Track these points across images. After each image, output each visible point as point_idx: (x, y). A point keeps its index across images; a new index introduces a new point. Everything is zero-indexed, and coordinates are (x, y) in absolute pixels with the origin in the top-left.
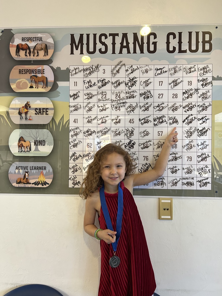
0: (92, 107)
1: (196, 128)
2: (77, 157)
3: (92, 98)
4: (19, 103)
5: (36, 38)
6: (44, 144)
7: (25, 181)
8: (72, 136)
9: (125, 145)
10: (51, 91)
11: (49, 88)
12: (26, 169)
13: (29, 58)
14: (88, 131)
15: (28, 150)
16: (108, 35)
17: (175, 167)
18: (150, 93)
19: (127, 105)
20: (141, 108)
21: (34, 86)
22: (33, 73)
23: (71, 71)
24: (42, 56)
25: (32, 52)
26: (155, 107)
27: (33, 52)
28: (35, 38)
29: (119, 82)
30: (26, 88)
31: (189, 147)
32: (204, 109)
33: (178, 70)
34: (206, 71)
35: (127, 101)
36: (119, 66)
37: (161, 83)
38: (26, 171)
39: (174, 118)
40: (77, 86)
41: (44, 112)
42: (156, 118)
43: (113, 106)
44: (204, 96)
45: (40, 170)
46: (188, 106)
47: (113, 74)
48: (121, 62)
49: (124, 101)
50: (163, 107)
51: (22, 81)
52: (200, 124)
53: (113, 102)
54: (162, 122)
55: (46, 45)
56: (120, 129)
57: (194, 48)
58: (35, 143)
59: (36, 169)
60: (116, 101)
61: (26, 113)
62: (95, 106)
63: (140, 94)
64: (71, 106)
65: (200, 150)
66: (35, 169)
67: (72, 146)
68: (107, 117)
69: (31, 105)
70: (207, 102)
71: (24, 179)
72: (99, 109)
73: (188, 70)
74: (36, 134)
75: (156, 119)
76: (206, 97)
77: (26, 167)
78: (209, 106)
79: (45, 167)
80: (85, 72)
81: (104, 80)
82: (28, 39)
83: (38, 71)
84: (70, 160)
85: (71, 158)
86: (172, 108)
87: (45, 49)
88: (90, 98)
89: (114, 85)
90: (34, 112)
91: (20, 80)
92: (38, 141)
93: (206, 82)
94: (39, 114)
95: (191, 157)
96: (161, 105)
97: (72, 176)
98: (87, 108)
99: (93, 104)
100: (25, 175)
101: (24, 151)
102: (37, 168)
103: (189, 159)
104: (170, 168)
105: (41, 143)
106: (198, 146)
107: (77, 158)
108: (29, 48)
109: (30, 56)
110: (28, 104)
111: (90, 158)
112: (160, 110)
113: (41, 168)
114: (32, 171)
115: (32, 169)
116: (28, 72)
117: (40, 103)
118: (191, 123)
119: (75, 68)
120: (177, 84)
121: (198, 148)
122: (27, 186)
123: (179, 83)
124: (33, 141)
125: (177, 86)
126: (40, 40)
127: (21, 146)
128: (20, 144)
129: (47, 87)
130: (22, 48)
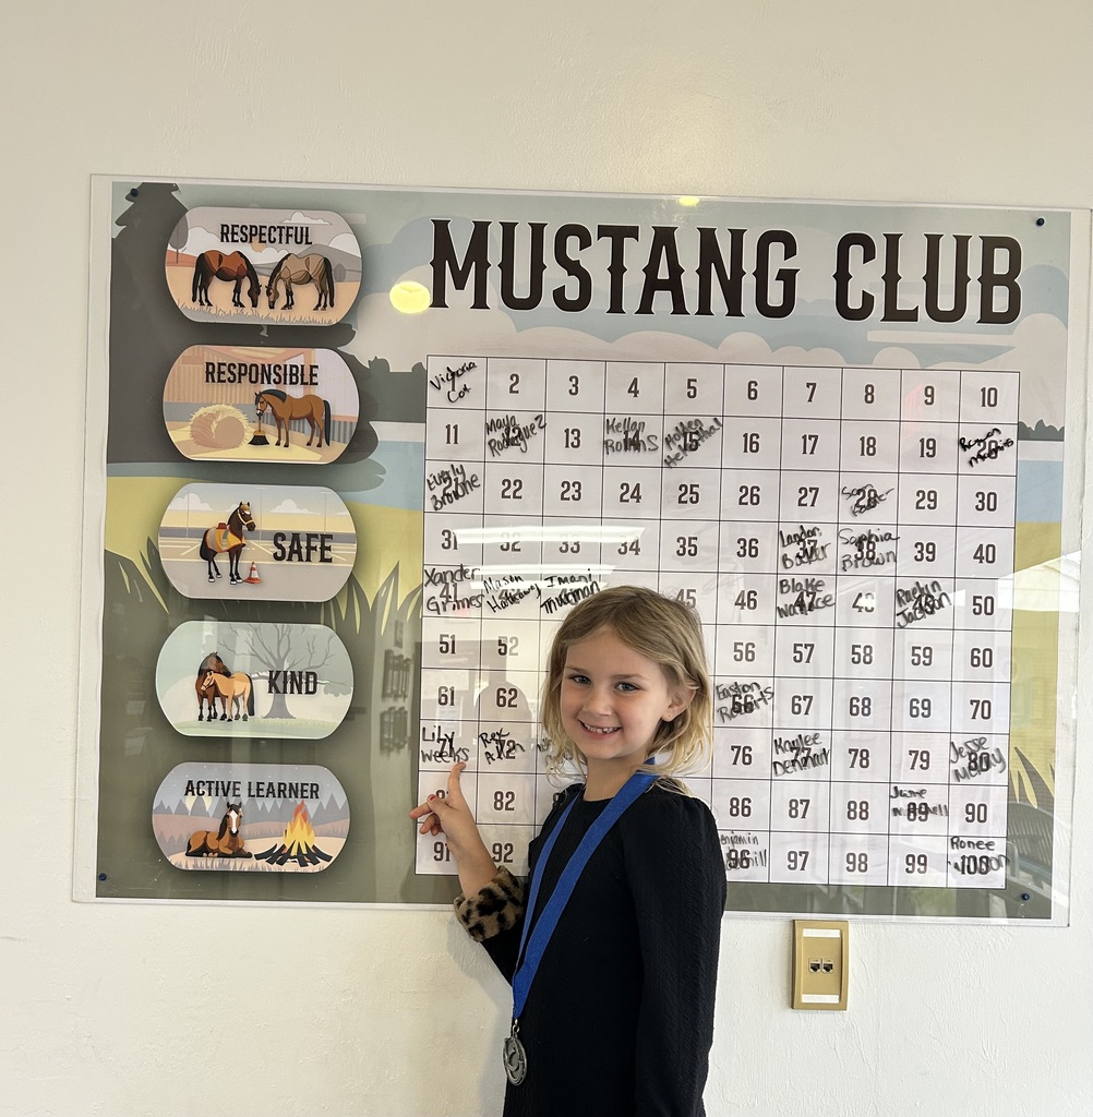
1: (947, 632)
2: (454, 745)
4: (206, 507)
5: (284, 232)
6: (311, 689)
10: (343, 459)
11: (337, 448)
13: (251, 315)
14: (499, 638)
15: (241, 715)
16: (594, 234)
21: (272, 439)
22: (269, 383)
24: (305, 309)
25: (263, 290)
27: (269, 288)
28: (281, 228)
29: (637, 433)
30: (236, 446)
31: (921, 711)
36: (639, 366)
37: (810, 443)
38: (232, 800)
40: (456, 442)
41: (313, 552)
43: (607, 534)
44: (986, 502)
45: (293, 799)
51: (218, 412)
52: (967, 617)
55: (326, 261)
57: (946, 302)
58: (272, 683)
59: (273, 793)
60: (622, 513)
61: (235, 553)
63: (725, 487)
66: (268, 792)
68: (583, 578)
69: (256, 519)
71: (220, 837)
72: (547, 545)
73: (923, 395)
74: (279, 642)
77: (232, 784)
79: (315, 787)
82: (248, 232)
83: (291, 375)
84: (423, 757)
85: (426, 751)
87: (321, 280)
88: (514, 498)
89: (614, 445)
90: (269, 548)
91: (210, 409)
92: (285, 672)
94: (290, 559)
95: (927, 753)
99: (526, 521)
101: (224, 717)
102: (280, 791)
103: (919, 762)
105: (300, 682)
107: (451, 749)
108: (251, 272)
109: (255, 305)
110: (244, 516)
112: (803, 557)
113: (295, 790)
114: (259, 802)
115: (258, 796)
116: (245, 374)
117: (299, 511)
118: (929, 613)
119: (452, 368)
120: (874, 448)
121: (955, 718)
122: (235, 866)
123: (886, 447)
124: (264, 674)
125: (875, 459)
126: (299, 240)
127: (211, 696)
128: (206, 683)
129: (328, 444)
130: (220, 269)
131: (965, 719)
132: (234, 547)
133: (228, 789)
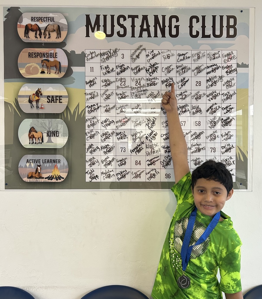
0: (110, 95)
1: (220, 117)
3: (110, 85)
4: (30, 90)
6: (58, 135)
7: (37, 175)
8: (89, 126)
9: (146, 136)
10: (65, 76)
11: (63, 74)
12: (38, 162)
13: (39, 40)
14: (106, 121)
15: (40, 142)
16: (127, 17)
17: (199, 159)
18: (173, 80)
19: (148, 93)
21: (46, 72)
22: (45, 57)
23: (86, 56)
24: (53, 38)
25: (43, 34)
26: (178, 96)
27: (44, 33)
28: (47, 17)
29: (139, 68)
30: (37, 74)
31: (213, 137)
32: (228, 98)
33: (202, 56)
34: (230, 57)
35: (147, 88)
36: (139, 51)
37: (184, 70)
38: (38, 164)
39: (198, 107)
40: (93, 71)
41: (57, 100)
42: (179, 107)
44: (229, 84)
45: (54, 164)
46: (212, 95)
47: (133, 60)
48: (141, 46)
49: (145, 89)
50: (186, 95)
51: (32, 65)
52: (225, 113)
53: (133, 89)
54: (185, 111)
55: (59, 26)
56: (141, 119)
57: (218, 33)
58: (48, 134)
59: (49, 162)
60: (136, 88)
61: (37, 101)
62: (113, 94)
63: (162, 82)
64: (88, 94)
65: (224, 141)
66: (48, 162)
67: (88, 137)
68: (126, 105)
70: (232, 90)
71: (36, 174)
72: (117, 97)
73: (212, 57)
77: (38, 160)
78: (234, 94)
79: (59, 160)
80: (102, 56)
81: (123, 65)
82: (38, 19)
83: (50, 55)
84: (87, 152)
85: (88, 150)
86: (196, 96)
87: (57, 31)
88: (108, 85)
89: (134, 71)
90: (46, 100)
91: (30, 65)
92: (51, 131)
93: (231, 69)
94: (51, 102)
95: (215, 148)
96: (184, 93)
97: (90, 170)
98: (105, 96)
99: (112, 91)
100: (37, 169)
101: (36, 143)
103: (213, 150)
104: (193, 160)
105: (55, 133)
106: (222, 136)
107: (94, 150)
109: (41, 38)
110: (39, 92)
111: (108, 150)
112: (183, 99)
113: (55, 161)
114: (45, 164)
115: (45, 163)
116: (38, 55)
117: (53, 90)
118: (215, 112)
119: (91, 52)
120: (200, 71)
121: (223, 139)
122: (40, 181)
123: (203, 70)
124: (45, 132)
125: (200, 73)
126: (51, 21)
127: (32, 137)
128: (31, 134)
129: (60, 73)
130: (31, 29)
131: (225, 139)
132: (37, 100)
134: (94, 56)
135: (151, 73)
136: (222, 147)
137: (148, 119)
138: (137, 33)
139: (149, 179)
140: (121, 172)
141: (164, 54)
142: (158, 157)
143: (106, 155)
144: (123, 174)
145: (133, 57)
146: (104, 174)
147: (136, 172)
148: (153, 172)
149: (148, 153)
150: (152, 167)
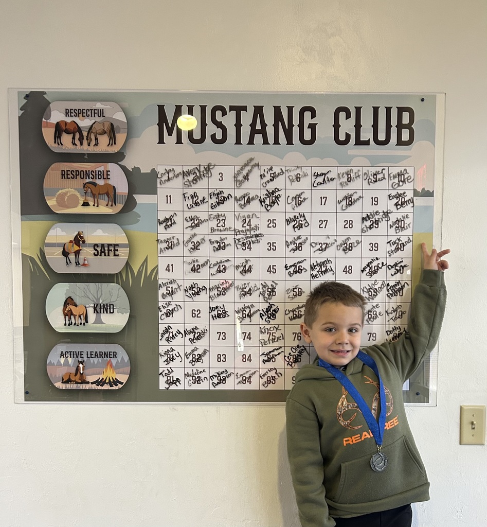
0: (199, 243)
1: (384, 281)
2: (174, 334)
3: (199, 226)
4: (64, 233)
5: (93, 111)
6: (112, 311)
7: (77, 378)
8: (164, 296)
9: (260, 313)
10: (122, 211)
11: (119, 207)
12: (79, 356)
13: (80, 149)
14: (192, 288)
15: (83, 323)
16: (228, 109)
18: (305, 219)
19: (264, 240)
20: (288, 246)
21: (91, 203)
22: (89, 178)
23: (159, 176)
24: (103, 145)
25: (85, 138)
26: (313, 245)
27: (87, 137)
28: (91, 110)
29: (249, 197)
30: (76, 206)
32: (398, 249)
33: (354, 177)
35: (262, 232)
36: (248, 168)
37: (323, 201)
38: (80, 360)
40: (170, 203)
41: (110, 252)
42: (315, 264)
43: (237, 241)
44: (400, 224)
45: (106, 359)
47: (238, 183)
48: (251, 160)
49: (258, 232)
50: (327, 244)
51: (67, 192)
52: (392, 275)
53: (238, 233)
54: (326, 271)
55: (112, 124)
56: (252, 284)
57: (382, 137)
58: (95, 309)
59: (97, 356)
60: (243, 232)
61: (77, 253)
62: (204, 241)
63: (287, 220)
64: (161, 241)
65: (391, 322)
66: (95, 356)
67: (163, 314)
68: (227, 261)
70: (404, 235)
71: (76, 375)
72: (211, 247)
73: (372, 178)
74: (97, 291)
75: (315, 266)
76: (402, 226)
78: (408, 242)
79: (115, 354)
80: (185, 177)
81: (221, 192)
82: (77, 112)
83: (99, 175)
84: (161, 340)
85: (162, 336)
86: (343, 246)
87: (110, 133)
88: (196, 226)
89: (239, 202)
90: (91, 251)
91: (64, 191)
92: (101, 304)
93: (403, 199)
94: (101, 255)
95: (375, 333)
97: (166, 369)
98: (191, 245)
99: (202, 237)
100: (78, 369)
101: (75, 324)
102: (100, 355)
103: (372, 337)
105: (107, 308)
106: (388, 314)
107: (173, 336)
108: (79, 130)
109: (81, 144)
110: (80, 237)
111: (196, 335)
112: (322, 250)
113: (106, 355)
114: (92, 360)
115: (91, 357)
116: (78, 175)
117: (105, 234)
118: (375, 273)
119: (167, 170)
120: (352, 202)
121: (387, 318)
122: (83, 387)
123: (356, 201)
124: (91, 305)
125: (352, 206)
126: (99, 115)
127: (69, 314)
128: (67, 309)
129: (115, 205)
130: (66, 129)
131: (392, 319)
132: (76, 251)
133: (78, 354)
134: (173, 176)
135: (268, 206)
136: (387, 332)
137: (264, 284)
138: (245, 138)
139: (266, 385)
140: (218, 374)
141: (290, 174)
142: (279, 348)
143: (194, 344)
144: (221, 376)
145: (238, 179)
146: (190, 376)
147: (244, 374)
148: (273, 374)
149: (262, 341)
150: (270, 365)
